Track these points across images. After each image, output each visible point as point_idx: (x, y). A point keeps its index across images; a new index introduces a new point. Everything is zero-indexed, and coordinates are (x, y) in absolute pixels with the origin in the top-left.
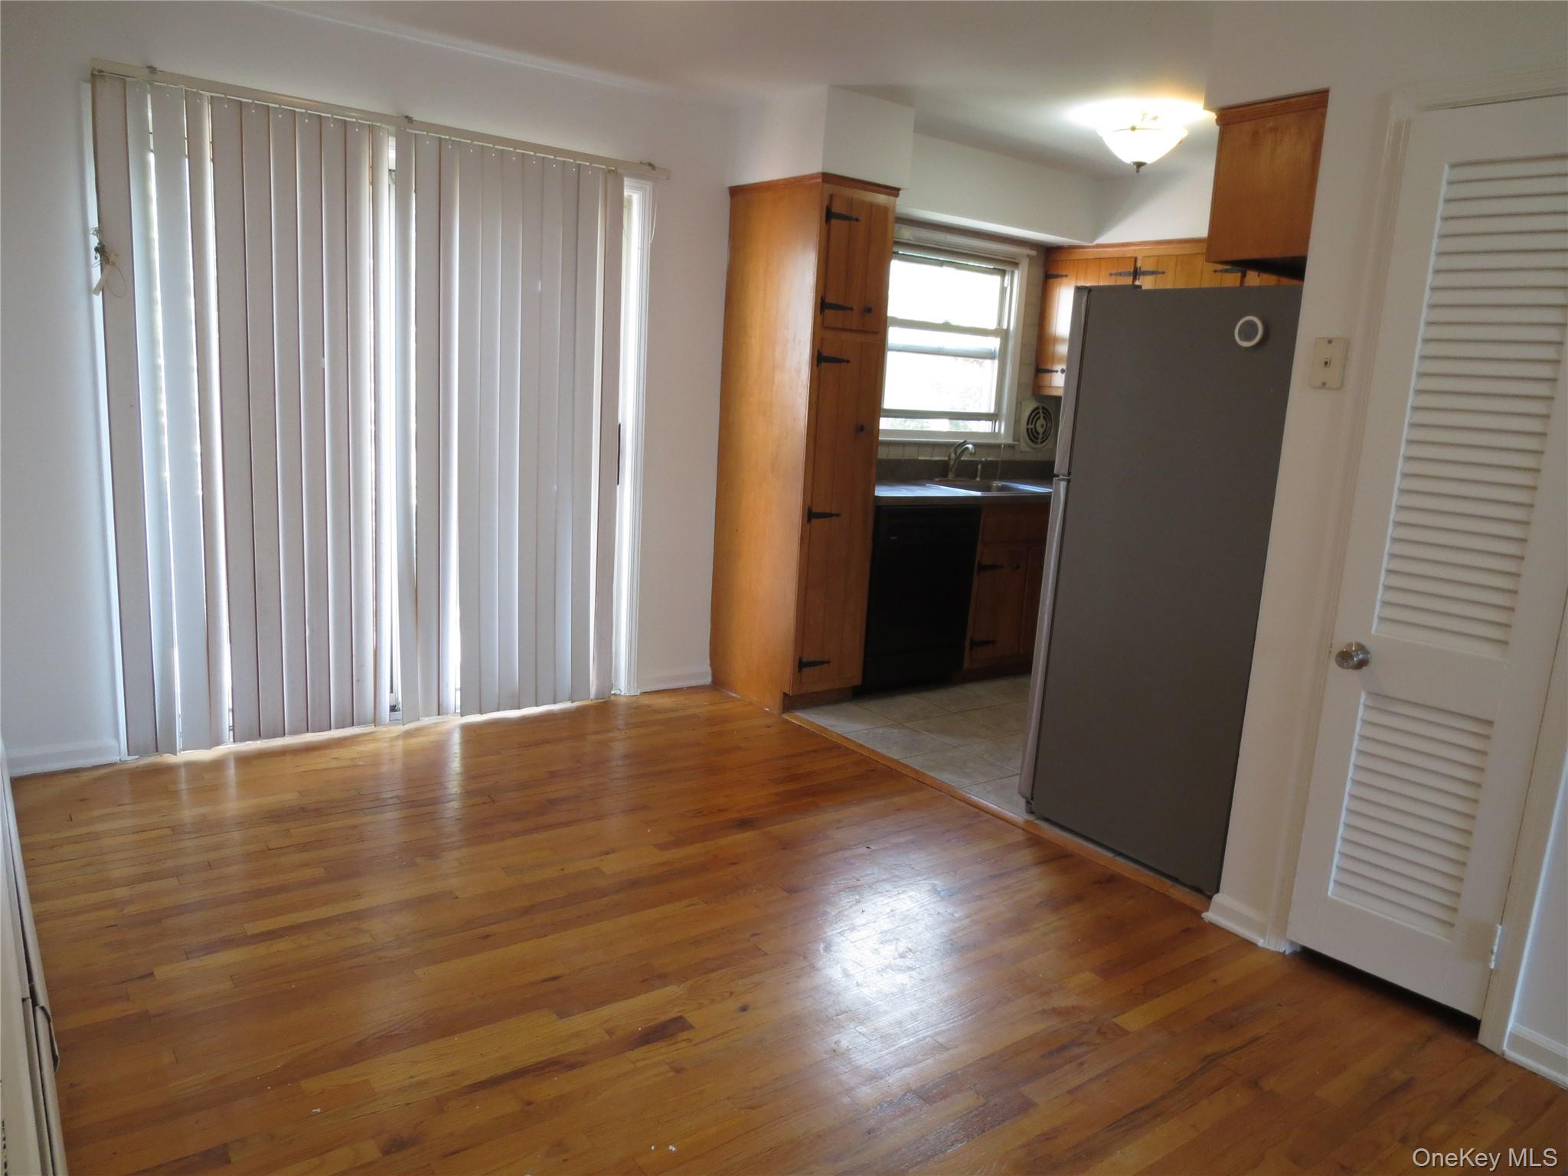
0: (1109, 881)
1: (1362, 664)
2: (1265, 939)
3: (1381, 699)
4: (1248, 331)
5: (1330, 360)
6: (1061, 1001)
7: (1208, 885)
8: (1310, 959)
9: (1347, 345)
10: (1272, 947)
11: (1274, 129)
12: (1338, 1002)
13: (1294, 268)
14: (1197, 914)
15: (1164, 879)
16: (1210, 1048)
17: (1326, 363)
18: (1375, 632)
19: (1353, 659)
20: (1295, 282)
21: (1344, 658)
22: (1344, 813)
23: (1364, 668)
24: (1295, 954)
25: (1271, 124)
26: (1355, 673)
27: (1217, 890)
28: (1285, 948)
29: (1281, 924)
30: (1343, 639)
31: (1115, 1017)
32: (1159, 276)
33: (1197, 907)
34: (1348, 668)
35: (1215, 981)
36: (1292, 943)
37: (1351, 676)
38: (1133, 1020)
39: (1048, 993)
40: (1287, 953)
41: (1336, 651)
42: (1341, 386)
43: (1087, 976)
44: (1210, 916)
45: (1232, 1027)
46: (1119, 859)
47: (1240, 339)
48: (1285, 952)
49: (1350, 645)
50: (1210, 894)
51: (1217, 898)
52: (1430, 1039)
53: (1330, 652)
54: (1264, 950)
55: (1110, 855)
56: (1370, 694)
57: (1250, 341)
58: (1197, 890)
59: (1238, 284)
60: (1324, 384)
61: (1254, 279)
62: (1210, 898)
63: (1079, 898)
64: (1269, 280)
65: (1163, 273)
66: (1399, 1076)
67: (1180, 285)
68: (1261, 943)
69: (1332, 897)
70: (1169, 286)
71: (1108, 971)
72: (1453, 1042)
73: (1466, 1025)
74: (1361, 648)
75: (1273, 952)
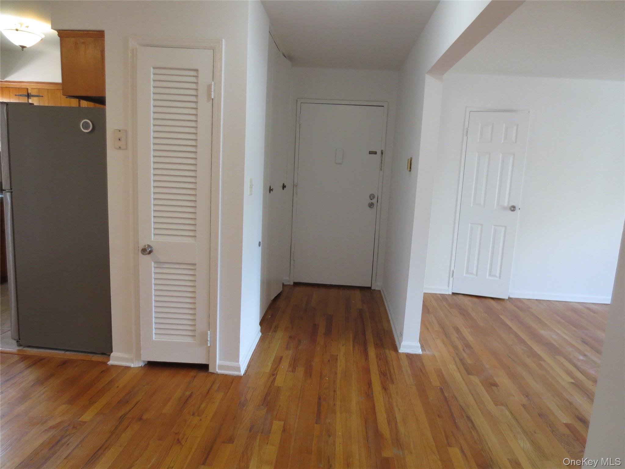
0: (65, 363)
1: (150, 252)
2: (133, 363)
3: (159, 264)
4: (86, 126)
5: (121, 138)
6: (51, 423)
7: (107, 351)
8: (152, 365)
9: (126, 132)
10: (137, 366)
11: (83, 43)
12: (164, 376)
13: (101, 101)
14: (105, 363)
15: (89, 354)
16: (121, 414)
17: (119, 139)
18: (153, 239)
19: (147, 251)
20: (102, 106)
21: (144, 251)
22: (153, 302)
23: (151, 253)
24: (145, 365)
25: (83, 41)
26: (149, 256)
27: (112, 352)
28: (141, 364)
29: (138, 356)
30: (143, 243)
31: (79, 418)
32: (40, 97)
33: (105, 361)
34: (146, 254)
35: (118, 387)
36: (144, 361)
37: (147, 257)
38: (87, 417)
39: (46, 422)
40: (143, 366)
41: (140, 249)
42: (126, 148)
43: (63, 407)
44: (111, 362)
45: (128, 402)
46: (68, 353)
47: (84, 129)
48: (142, 366)
49: (145, 246)
50: (109, 354)
51: (112, 355)
52: (195, 377)
53: (139, 249)
54: (134, 368)
55: (63, 352)
56: (155, 262)
57: (88, 130)
58: (103, 354)
59: (78, 106)
60: (120, 147)
61: (84, 104)
62: (109, 355)
63: (52, 375)
64: (91, 105)
65: (42, 96)
66: (188, 393)
67: (52, 104)
68: (132, 366)
69: (155, 340)
70: (46, 104)
71: (72, 401)
72: (202, 375)
73: (204, 368)
74: (149, 246)
75: (138, 367)
